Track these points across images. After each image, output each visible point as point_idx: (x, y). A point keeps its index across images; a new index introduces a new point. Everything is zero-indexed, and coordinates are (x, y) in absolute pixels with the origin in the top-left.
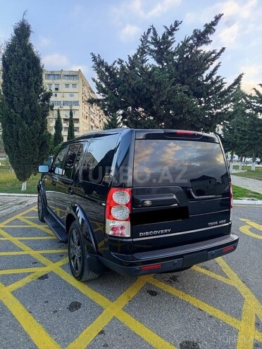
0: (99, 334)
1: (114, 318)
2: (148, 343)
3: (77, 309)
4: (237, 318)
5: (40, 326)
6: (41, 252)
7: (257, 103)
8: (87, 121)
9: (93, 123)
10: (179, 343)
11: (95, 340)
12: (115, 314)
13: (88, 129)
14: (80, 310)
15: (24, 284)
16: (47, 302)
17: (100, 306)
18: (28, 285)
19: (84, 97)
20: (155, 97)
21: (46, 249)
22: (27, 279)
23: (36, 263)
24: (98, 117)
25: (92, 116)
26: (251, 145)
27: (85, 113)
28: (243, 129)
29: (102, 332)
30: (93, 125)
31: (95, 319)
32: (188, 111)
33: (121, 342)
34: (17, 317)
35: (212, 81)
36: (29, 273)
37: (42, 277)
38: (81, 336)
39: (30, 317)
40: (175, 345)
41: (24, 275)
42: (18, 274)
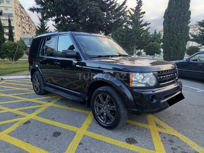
0: (79, 144)
1: (84, 136)
2: (109, 143)
3: (59, 135)
4: (147, 124)
5: (39, 149)
6: (17, 109)
7: (129, 19)
8: (20, 28)
9: (25, 29)
10: (124, 140)
11: (78, 148)
12: (84, 134)
13: (21, 33)
14: (61, 135)
15: (15, 128)
16: (37, 135)
17: (73, 131)
18: (18, 129)
19: (17, 11)
20: (79, 8)
21: (20, 107)
22: (16, 126)
23: (17, 116)
24: (28, 26)
25: (23, 25)
26: (126, 43)
27: (18, 23)
28: (123, 34)
29: (80, 144)
30: (25, 31)
31: (73, 138)
32: (99, 19)
33: (94, 146)
34: (20, 147)
35: (111, 2)
36: (15, 122)
37: (26, 122)
38: (69, 148)
39: (30, 145)
40: (123, 141)
41: (12, 124)
42: (7, 123)
